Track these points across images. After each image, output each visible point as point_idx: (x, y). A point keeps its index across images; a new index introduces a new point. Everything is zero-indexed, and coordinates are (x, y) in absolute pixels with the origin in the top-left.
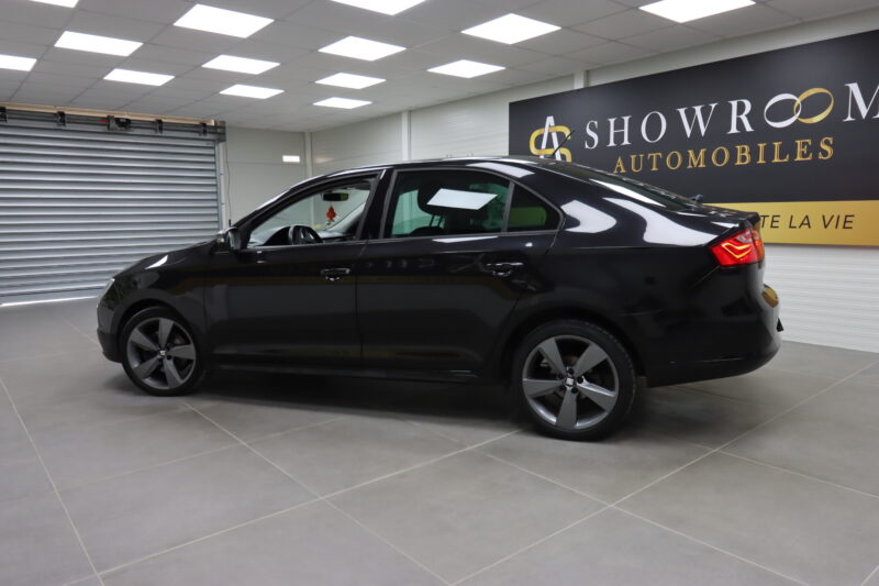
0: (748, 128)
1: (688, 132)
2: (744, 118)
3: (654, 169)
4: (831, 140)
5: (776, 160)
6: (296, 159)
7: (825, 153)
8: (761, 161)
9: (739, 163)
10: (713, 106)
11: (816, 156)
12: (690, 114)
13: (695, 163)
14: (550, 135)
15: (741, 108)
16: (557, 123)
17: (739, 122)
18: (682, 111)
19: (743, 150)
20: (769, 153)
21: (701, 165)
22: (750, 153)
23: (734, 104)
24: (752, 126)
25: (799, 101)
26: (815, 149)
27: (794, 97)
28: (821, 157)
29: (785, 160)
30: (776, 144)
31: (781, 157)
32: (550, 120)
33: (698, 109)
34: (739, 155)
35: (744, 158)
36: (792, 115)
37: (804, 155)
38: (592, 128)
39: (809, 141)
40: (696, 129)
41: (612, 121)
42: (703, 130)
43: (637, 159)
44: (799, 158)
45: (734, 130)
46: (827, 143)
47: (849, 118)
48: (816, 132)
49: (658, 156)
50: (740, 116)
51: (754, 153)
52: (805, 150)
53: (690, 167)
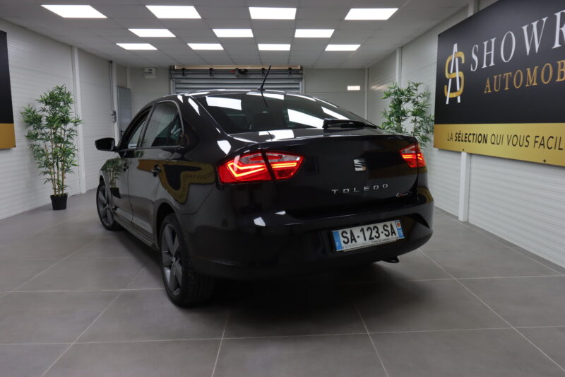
1: (528, 49)
3: (507, 89)
6: (357, 88)
9: (558, 80)
10: (545, 19)
12: (530, 32)
13: (531, 81)
14: (455, 60)
15: (562, 20)
16: (459, 50)
18: (525, 29)
21: (535, 84)
23: (558, 16)
32: (455, 47)
33: (535, 24)
34: (559, 70)
35: (562, 75)
38: (475, 52)
40: (533, 45)
41: (486, 44)
42: (537, 47)
43: (498, 78)
45: (557, 45)
49: (509, 75)
50: (561, 29)
53: (527, 85)
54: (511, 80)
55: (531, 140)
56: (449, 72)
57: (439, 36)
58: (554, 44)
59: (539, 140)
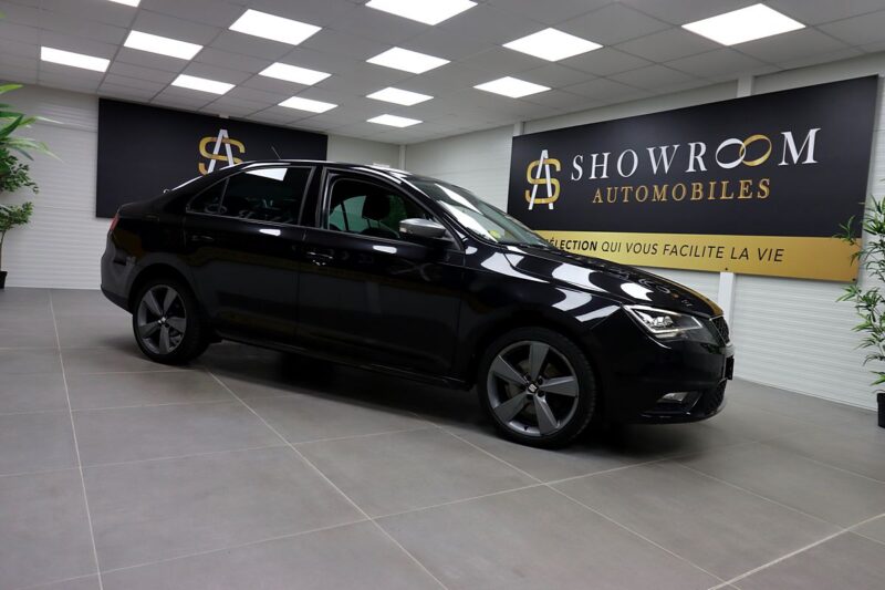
54: (631, 194)
55: (660, 249)
56: (534, 176)
57: (514, 138)
58: (688, 168)
59: (670, 248)
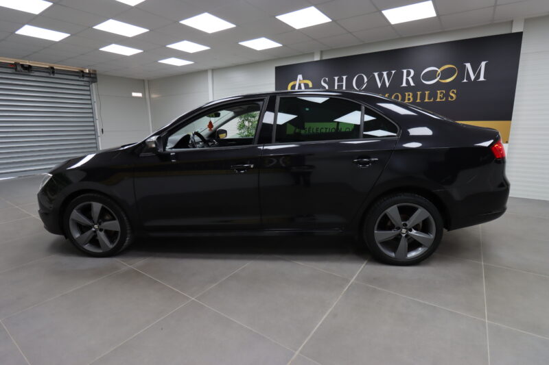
0: (412, 84)
1: (379, 85)
2: (410, 79)
4: (455, 91)
5: (426, 100)
7: (452, 98)
8: (418, 101)
9: (406, 102)
10: (393, 72)
11: (447, 99)
12: (381, 76)
14: (300, 85)
15: (408, 74)
16: (304, 79)
17: (407, 81)
18: (376, 74)
19: (409, 95)
20: (423, 97)
22: (413, 97)
23: (405, 71)
24: (414, 83)
25: (439, 71)
26: (447, 95)
27: (437, 69)
28: (450, 99)
29: (432, 100)
30: (427, 93)
31: (429, 98)
32: (300, 77)
33: (385, 74)
34: (407, 97)
35: (409, 99)
36: (436, 78)
37: (441, 98)
38: (325, 81)
39: (444, 91)
40: (384, 83)
41: (336, 78)
42: (387, 84)
44: (438, 100)
46: (453, 92)
47: (465, 81)
48: (448, 87)
50: (408, 78)
51: (415, 97)
52: (442, 96)
